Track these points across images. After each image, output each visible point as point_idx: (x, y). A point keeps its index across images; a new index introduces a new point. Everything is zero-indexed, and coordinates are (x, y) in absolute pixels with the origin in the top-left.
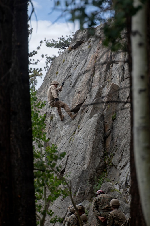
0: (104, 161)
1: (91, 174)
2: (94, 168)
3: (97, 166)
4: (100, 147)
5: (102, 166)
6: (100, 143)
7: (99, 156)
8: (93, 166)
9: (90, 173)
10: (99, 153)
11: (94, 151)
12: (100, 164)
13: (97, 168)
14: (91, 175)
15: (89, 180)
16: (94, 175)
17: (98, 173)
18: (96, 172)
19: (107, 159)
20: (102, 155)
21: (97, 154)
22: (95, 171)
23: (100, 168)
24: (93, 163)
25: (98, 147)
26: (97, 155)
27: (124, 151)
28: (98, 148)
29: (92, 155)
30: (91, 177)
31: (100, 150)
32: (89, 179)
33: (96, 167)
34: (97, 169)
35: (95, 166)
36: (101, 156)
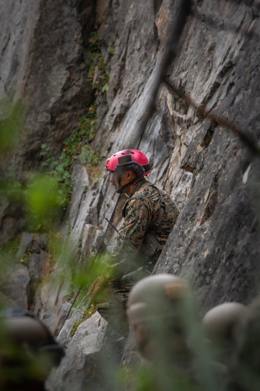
0: (85, 76)
1: (31, 133)
2: (41, 109)
3: (53, 100)
4: (66, 24)
5: (77, 97)
6: (66, 10)
7: (62, 59)
8: (37, 103)
9: (26, 130)
10: (62, 48)
11: (42, 41)
12: (65, 90)
13: (53, 108)
14: (29, 136)
15: (23, 156)
16: (43, 135)
17: (60, 126)
18: (52, 122)
19: (97, 68)
20: (73, 55)
21: (55, 52)
22: (44, 119)
23: (69, 104)
24: (39, 91)
25: (60, 25)
26: (56, 57)
27: (128, 53)
28: (57, 28)
29: (36, 58)
30: (33, 142)
31: (67, 38)
32: (21, 152)
33: (51, 105)
34: (55, 113)
35: (45, 99)
36: (69, 60)
